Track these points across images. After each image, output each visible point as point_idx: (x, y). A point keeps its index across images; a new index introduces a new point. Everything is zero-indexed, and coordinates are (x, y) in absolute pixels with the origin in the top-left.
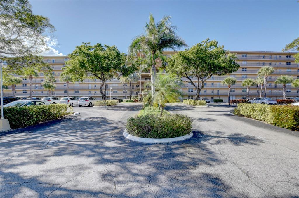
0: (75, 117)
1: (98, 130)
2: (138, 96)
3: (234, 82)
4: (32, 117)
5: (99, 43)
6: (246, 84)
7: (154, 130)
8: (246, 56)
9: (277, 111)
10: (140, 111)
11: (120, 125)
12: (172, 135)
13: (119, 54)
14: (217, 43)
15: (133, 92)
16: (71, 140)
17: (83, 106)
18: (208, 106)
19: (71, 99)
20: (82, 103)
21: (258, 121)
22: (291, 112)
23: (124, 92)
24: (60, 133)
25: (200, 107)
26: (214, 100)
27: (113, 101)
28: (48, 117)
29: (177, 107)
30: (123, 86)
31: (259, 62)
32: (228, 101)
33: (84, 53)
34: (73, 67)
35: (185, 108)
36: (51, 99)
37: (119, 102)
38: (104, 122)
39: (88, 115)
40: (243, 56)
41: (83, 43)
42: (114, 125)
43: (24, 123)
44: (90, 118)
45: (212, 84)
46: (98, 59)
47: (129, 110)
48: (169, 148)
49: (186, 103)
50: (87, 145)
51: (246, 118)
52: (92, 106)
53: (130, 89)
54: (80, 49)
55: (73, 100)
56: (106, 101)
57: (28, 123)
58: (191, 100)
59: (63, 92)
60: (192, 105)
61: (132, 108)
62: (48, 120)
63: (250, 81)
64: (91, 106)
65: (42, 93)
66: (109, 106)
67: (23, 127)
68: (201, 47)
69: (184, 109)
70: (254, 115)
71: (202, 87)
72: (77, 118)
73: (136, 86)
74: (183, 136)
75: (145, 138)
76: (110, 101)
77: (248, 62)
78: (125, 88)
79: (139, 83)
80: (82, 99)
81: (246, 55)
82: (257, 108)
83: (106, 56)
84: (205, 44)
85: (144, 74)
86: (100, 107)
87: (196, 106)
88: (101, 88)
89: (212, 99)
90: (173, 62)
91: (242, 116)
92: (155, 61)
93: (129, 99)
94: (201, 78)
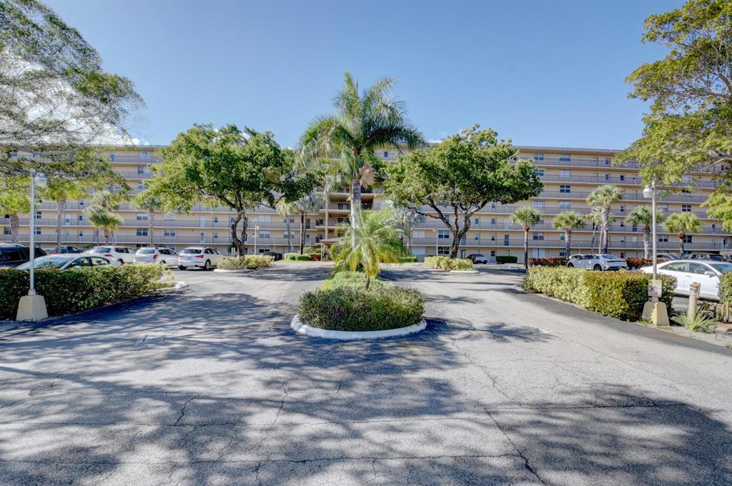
0: (181, 293)
1: (238, 317)
2: (319, 247)
3: (536, 219)
4: (91, 290)
5: (231, 124)
6: (563, 224)
7: (351, 315)
8: (569, 160)
9: (595, 282)
10: (323, 281)
11: (283, 310)
12: (385, 325)
13: (279, 152)
14: (496, 134)
15: (308, 236)
16: (189, 336)
17: (190, 268)
18: (477, 271)
19: (161, 252)
20: (188, 261)
21: (567, 303)
22: (618, 284)
23: (285, 237)
24: (161, 325)
25: (460, 274)
26: (497, 257)
27: (261, 257)
28: (122, 292)
29: (408, 274)
30: (285, 221)
31: (597, 174)
32: (523, 261)
33: (198, 148)
34: (172, 179)
35: (426, 275)
36: (113, 252)
37: (275, 260)
38: (246, 303)
39: (208, 289)
40: (561, 159)
41: (195, 125)
42: (271, 310)
43: (76, 303)
44: (216, 296)
45: (493, 221)
46: (230, 163)
47: (300, 279)
48: (377, 347)
49: (430, 263)
50: (224, 343)
51: (546, 297)
52: (211, 269)
53: (301, 229)
54: (188, 140)
55: (165, 253)
56: (246, 259)
57: (84, 303)
58: (441, 257)
59: (134, 233)
60: (443, 269)
61: (307, 274)
62: (121, 298)
63: (572, 218)
64: (208, 268)
65: (81, 235)
66: (252, 268)
67: (72, 312)
68: (460, 142)
69: (422, 279)
70: (558, 291)
71: (466, 229)
72: (185, 295)
73: (315, 222)
74: (406, 328)
75: (334, 330)
76: (253, 257)
77: (574, 173)
78: (288, 226)
79: (323, 215)
80: (187, 252)
81: (568, 157)
82: (562, 277)
83: (249, 155)
84: (470, 136)
85: (336, 194)
86: (230, 271)
87: (452, 271)
88: (234, 227)
89: (493, 255)
90: (400, 173)
91: (537, 292)
92: (358, 172)
93: (298, 254)
94: (462, 209)
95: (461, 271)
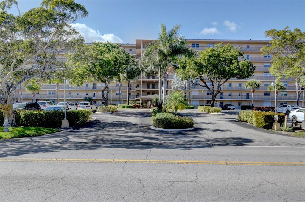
3: (258, 86)
18: (223, 113)
22: (263, 116)
23: (117, 94)
26: (242, 106)
35: (198, 115)
45: (240, 85)
49: (200, 109)
53: (128, 91)
58: (206, 106)
60: (207, 112)
66: (111, 112)
73: (134, 86)
80: (82, 104)
86: (104, 113)
87: (211, 113)
88: (103, 92)
89: (239, 105)
90: (184, 64)
91: (243, 121)
92: (166, 68)
93: (126, 105)
94: (217, 81)
95: (215, 113)
